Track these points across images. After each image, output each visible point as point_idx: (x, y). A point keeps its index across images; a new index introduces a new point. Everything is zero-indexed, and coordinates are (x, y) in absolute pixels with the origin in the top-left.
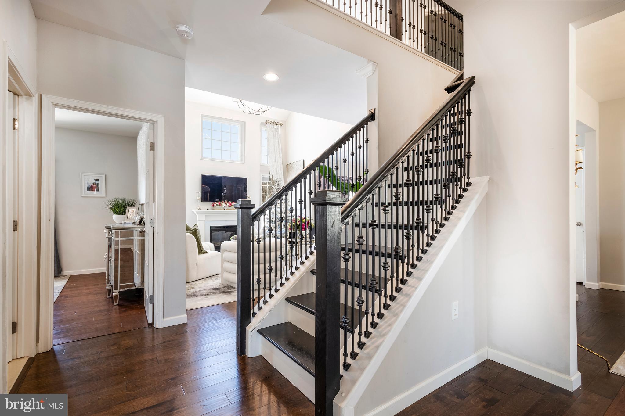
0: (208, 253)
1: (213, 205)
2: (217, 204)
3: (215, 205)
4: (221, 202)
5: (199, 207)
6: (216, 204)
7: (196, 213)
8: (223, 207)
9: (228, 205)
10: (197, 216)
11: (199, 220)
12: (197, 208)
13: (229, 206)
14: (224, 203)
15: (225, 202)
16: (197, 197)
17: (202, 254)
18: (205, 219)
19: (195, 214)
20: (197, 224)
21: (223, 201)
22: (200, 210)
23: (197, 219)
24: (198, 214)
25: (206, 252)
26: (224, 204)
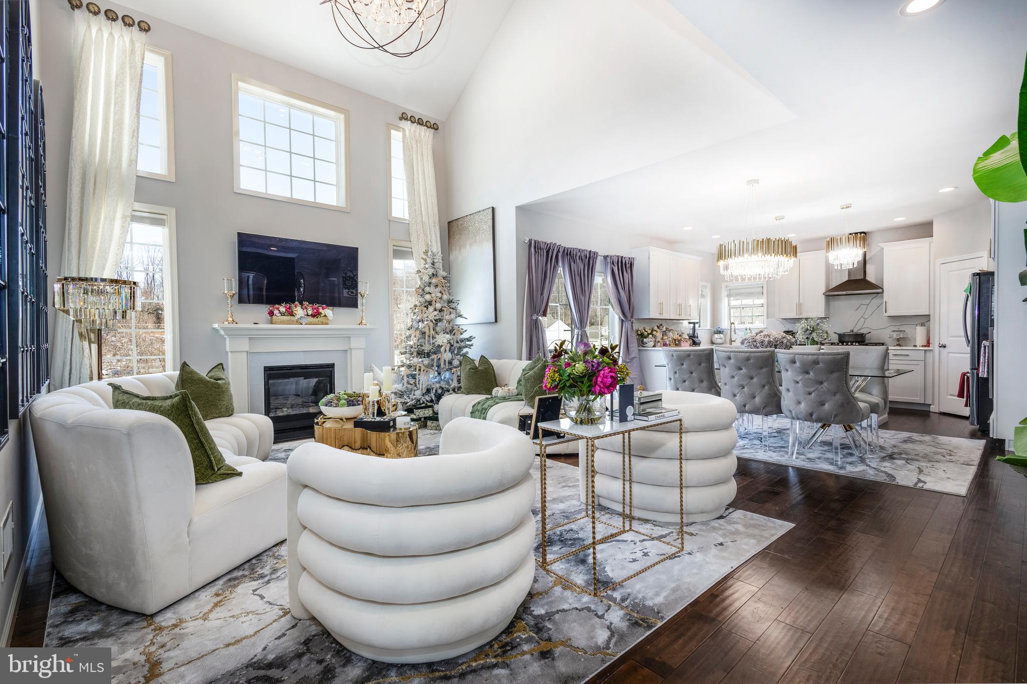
0: (240, 474)
1: (271, 314)
2: (283, 309)
3: (276, 312)
4: (293, 305)
5: (232, 316)
6: (278, 309)
7: (222, 332)
8: (298, 317)
9: (310, 313)
10: (227, 340)
11: (231, 352)
12: (227, 321)
13: (313, 316)
14: (299, 308)
15: (302, 304)
16: (226, 292)
17: (216, 481)
18: (247, 349)
19: (222, 336)
20: (222, 364)
21: (297, 303)
22: (234, 325)
23: (228, 350)
24: (228, 335)
25: (233, 473)
26: (299, 311)
